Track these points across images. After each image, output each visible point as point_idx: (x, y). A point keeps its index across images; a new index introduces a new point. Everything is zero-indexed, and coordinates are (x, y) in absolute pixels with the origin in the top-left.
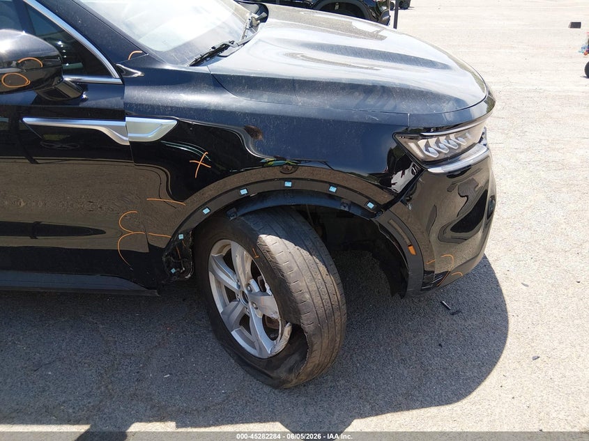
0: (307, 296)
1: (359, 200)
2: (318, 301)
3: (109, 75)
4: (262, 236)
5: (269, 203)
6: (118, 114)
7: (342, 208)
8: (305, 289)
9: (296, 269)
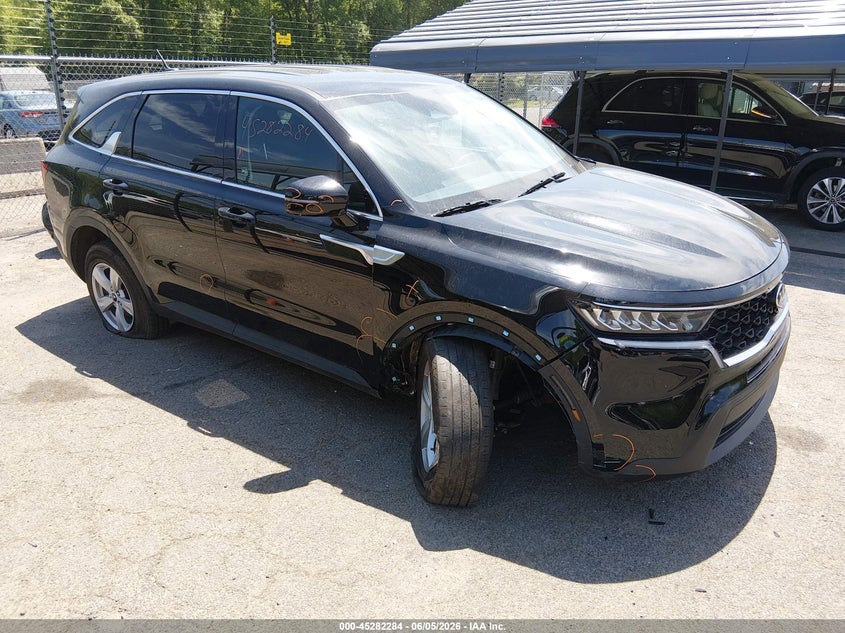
0: (450, 413)
1: (530, 351)
2: (458, 420)
3: (377, 214)
4: (438, 356)
5: (456, 333)
6: (370, 242)
7: (514, 353)
8: (449, 407)
9: (449, 388)
